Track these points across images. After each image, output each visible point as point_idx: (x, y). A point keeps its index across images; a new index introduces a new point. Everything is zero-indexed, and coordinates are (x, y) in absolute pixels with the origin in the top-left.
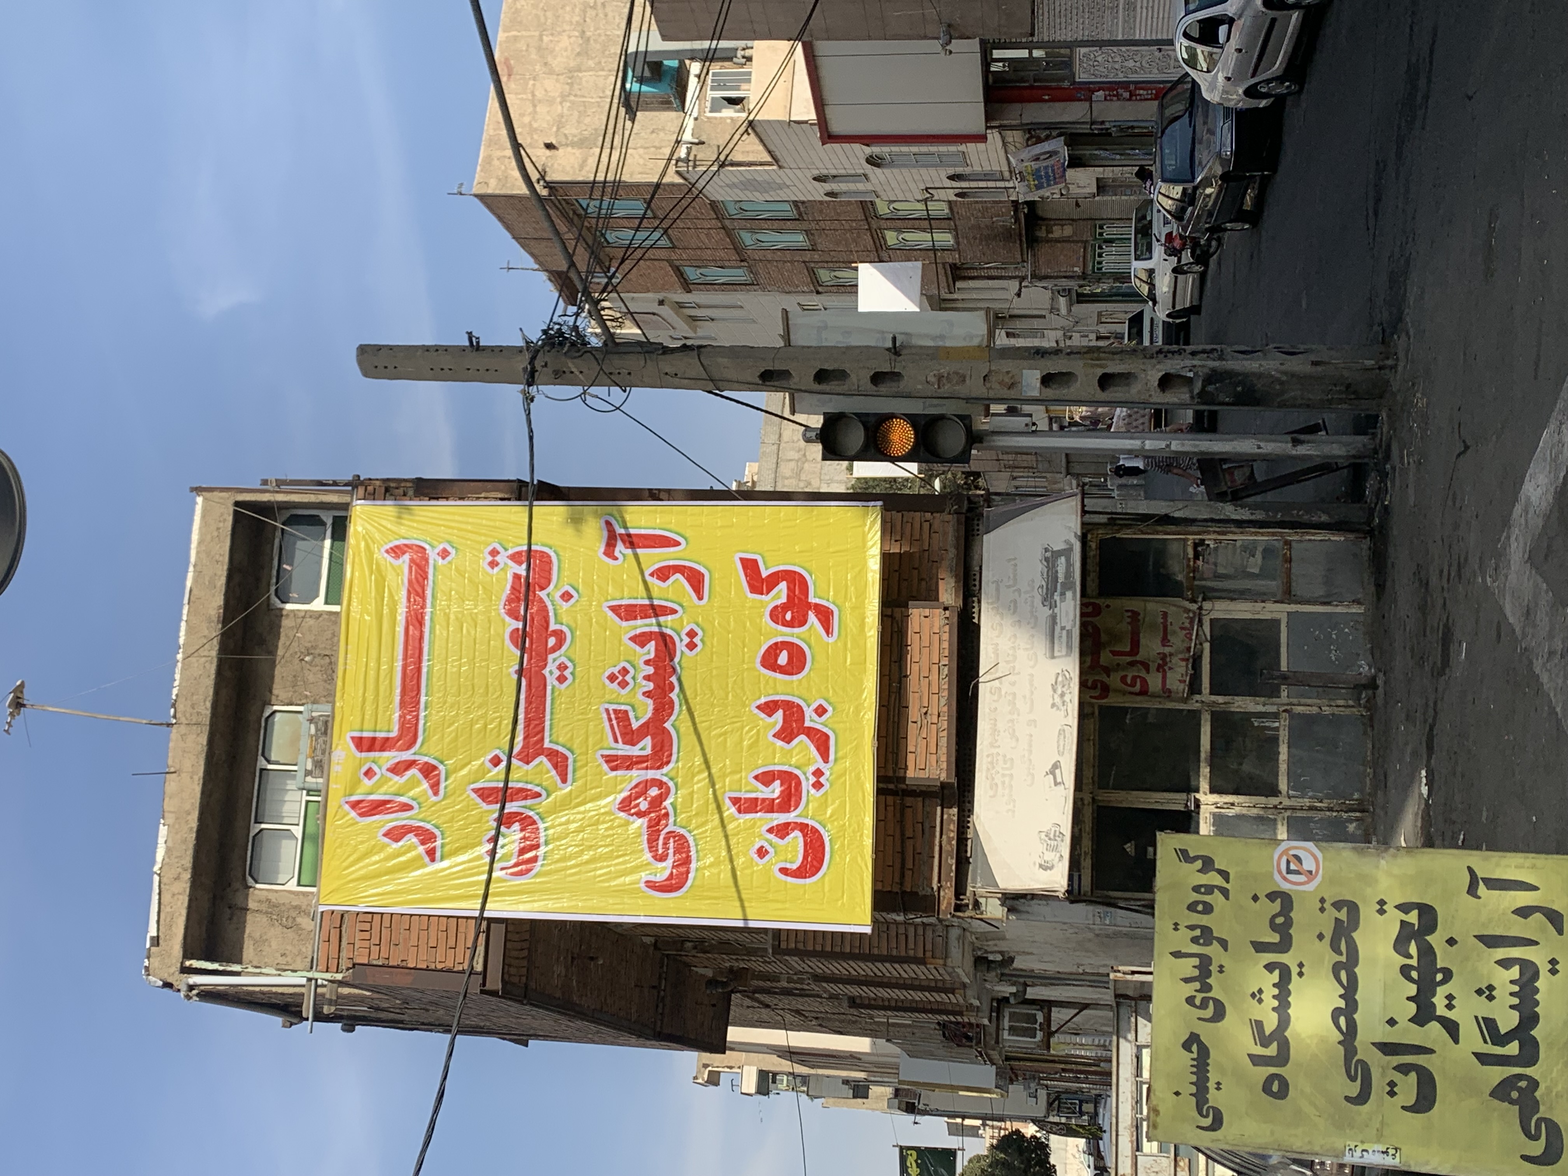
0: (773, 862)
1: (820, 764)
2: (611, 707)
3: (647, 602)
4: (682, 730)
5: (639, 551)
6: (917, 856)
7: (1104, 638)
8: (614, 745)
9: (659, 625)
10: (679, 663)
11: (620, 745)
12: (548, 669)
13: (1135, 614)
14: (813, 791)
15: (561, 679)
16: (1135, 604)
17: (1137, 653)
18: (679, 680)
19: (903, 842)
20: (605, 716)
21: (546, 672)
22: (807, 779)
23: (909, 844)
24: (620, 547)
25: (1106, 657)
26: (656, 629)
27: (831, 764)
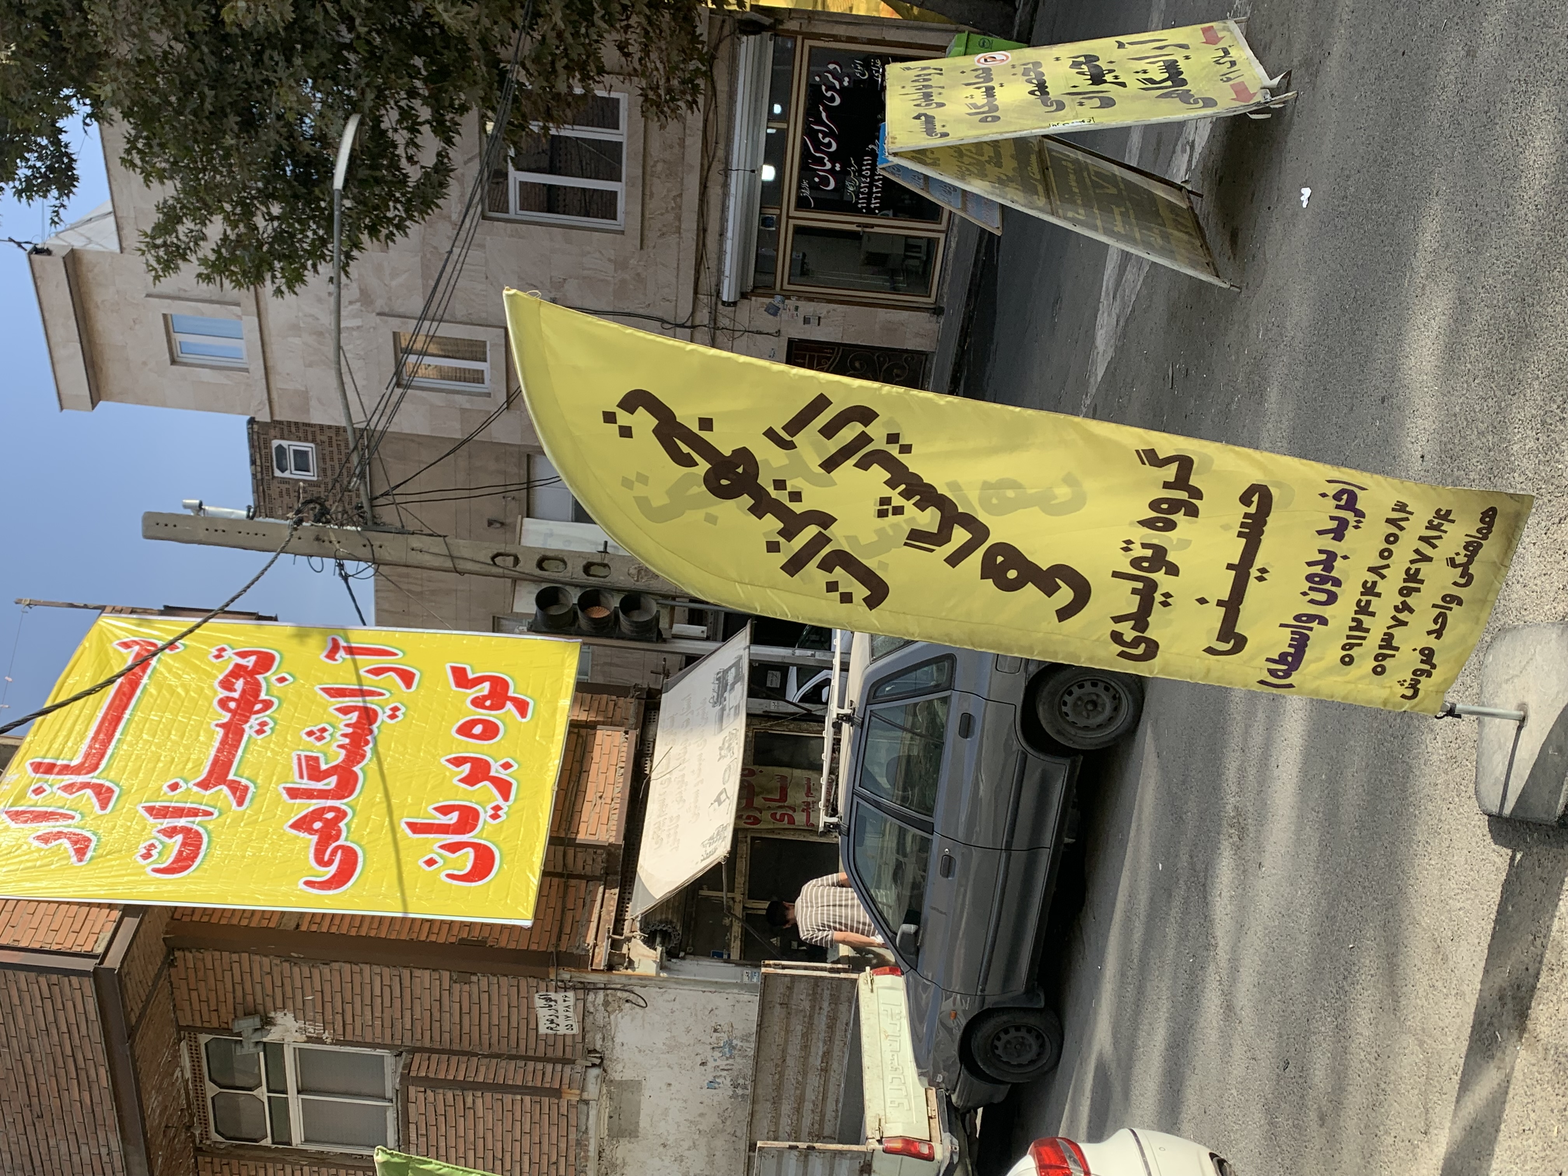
0: (441, 871)
1: (500, 801)
2: (303, 754)
3: (357, 687)
4: (370, 774)
5: (357, 657)
6: (575, 924)
7: (757, 789)
8: (299, 781)
9: (365, 702)
10: (378, 728)
11: (305, 780)
12: (248, 725)
13: (783, 778)
14: (490, 820)
15: (260, 732)
16: (785, 771)
17: (785, 801)
18: (375, 739)
19: (563, 912)
20: (295, 761)
21: (246, 727)
22: (486, 812)
23: (569, 914)
24: (341, 654)
25: (758, 801)
26: (361, 704)
27: (510, 803)
